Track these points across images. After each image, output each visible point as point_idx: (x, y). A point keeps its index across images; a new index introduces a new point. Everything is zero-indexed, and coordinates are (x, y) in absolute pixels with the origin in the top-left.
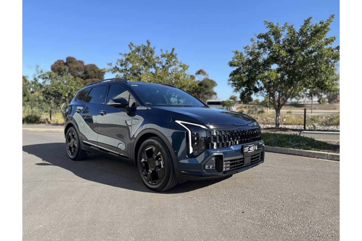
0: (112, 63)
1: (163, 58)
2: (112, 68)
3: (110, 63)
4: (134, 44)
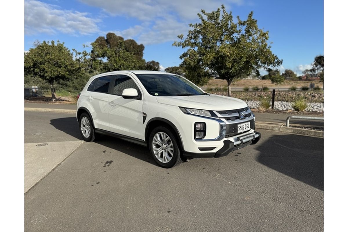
0: (183, 36)
1: (240, 26)
2: (184, 41)
3: (181, 36)
4: (207, 12)
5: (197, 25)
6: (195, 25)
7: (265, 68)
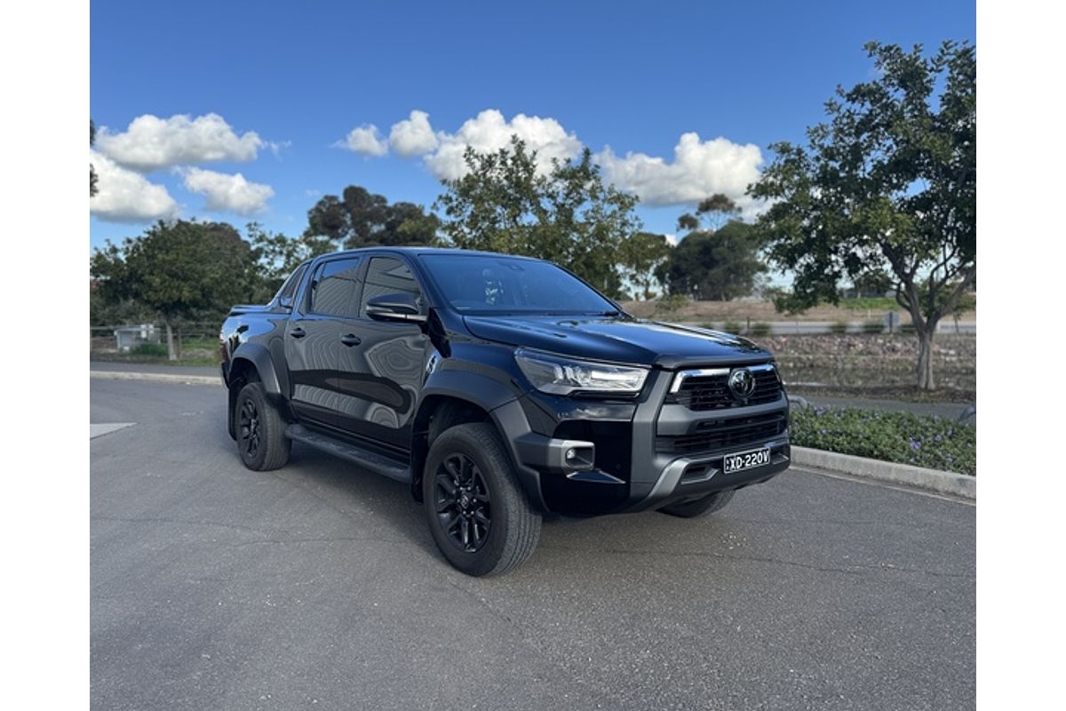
4: (478, 152)
5: (458, 181)
6: (454, 183)
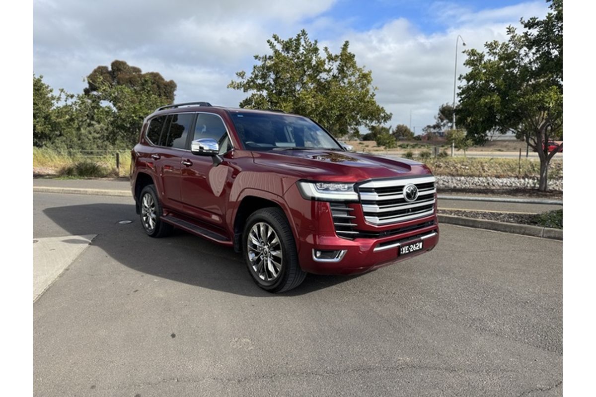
0: (245, 73)
2: (246, 81)
3: (242, 73)
4: (281, 38)
5: (266, 57)
6: (263, 58)
7: (366, 125)
